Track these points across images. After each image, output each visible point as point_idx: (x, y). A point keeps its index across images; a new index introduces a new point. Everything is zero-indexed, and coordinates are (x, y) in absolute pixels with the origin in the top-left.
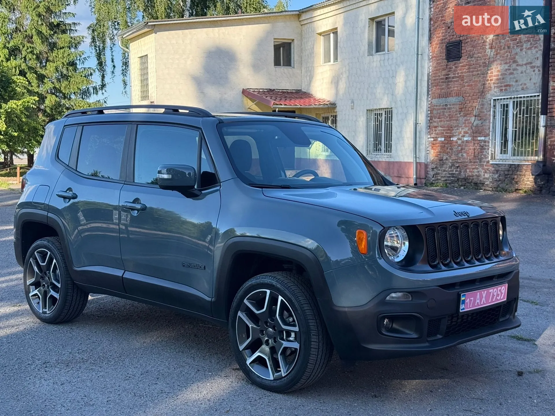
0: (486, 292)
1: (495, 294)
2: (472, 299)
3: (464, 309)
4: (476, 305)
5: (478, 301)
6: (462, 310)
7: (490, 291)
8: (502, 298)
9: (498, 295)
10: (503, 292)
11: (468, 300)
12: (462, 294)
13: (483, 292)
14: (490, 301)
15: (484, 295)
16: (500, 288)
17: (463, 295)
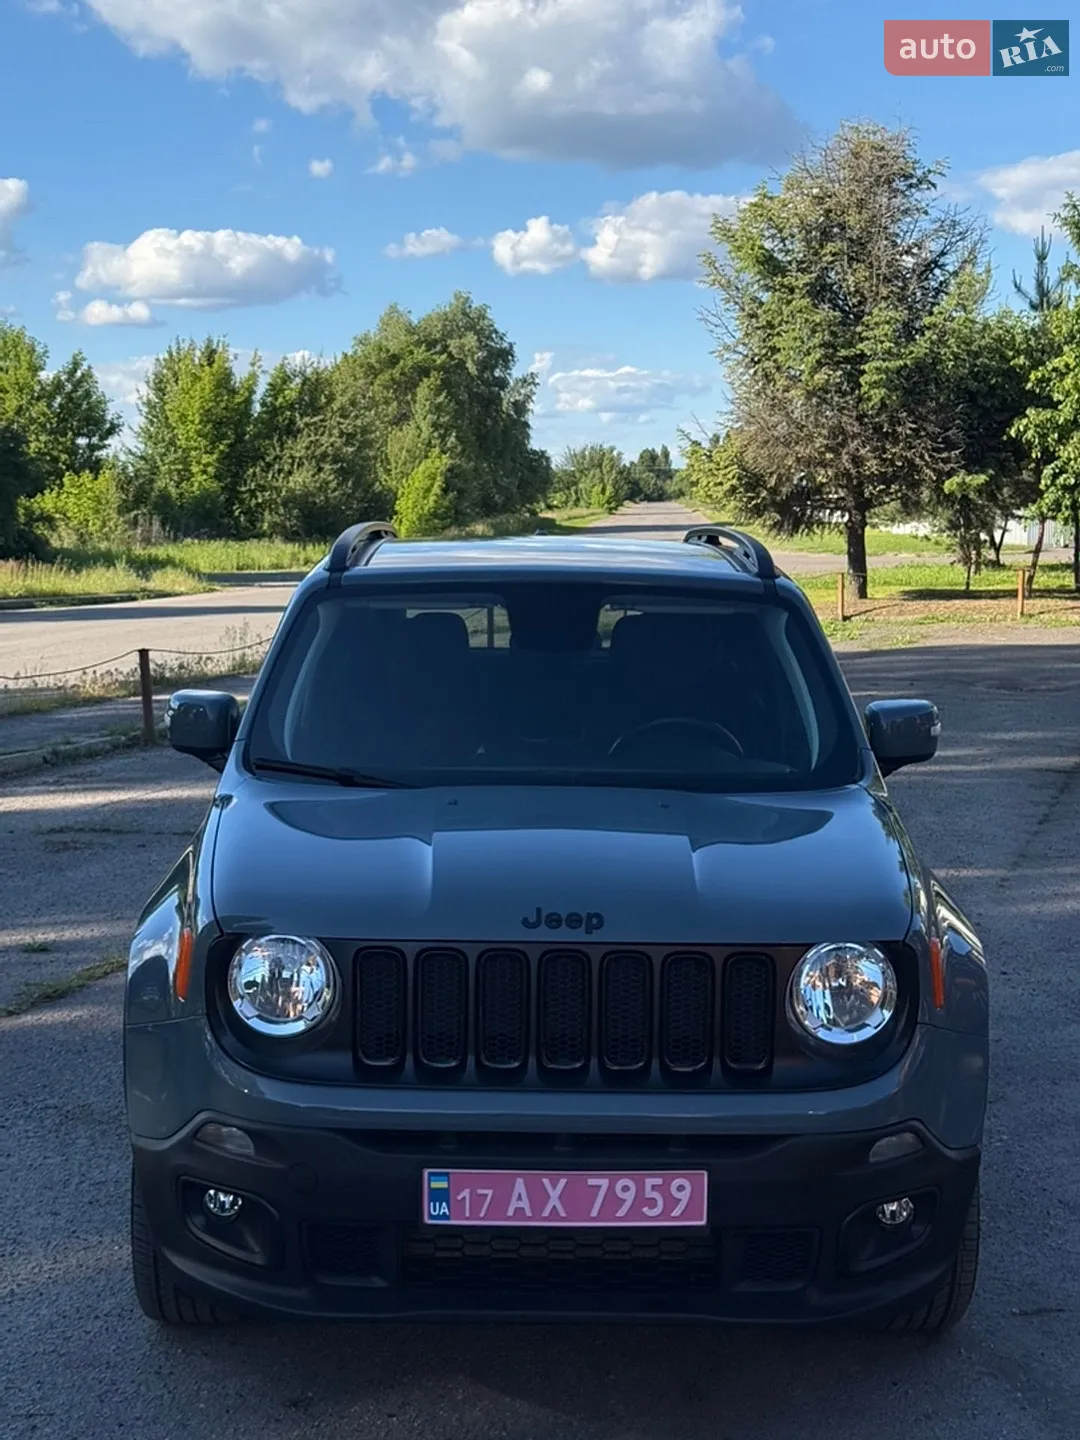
0: (563, 1182)
1: (629, 1196)
2: (489, 1192)
3: (445, 1217)
4: (510, 1213)
5: (525, 1204)
6: (432, 1217)
7: (591, 1182)
8: (676, 1212)
9: (641, 1200)
10: (684, 1196)
11: (466, 1193)
12: (426, 1172)
13: (546, 1181)
14: (594, 1213)
15: (554, 1194)
16: (659, 1181)
17: (430, 1174)
